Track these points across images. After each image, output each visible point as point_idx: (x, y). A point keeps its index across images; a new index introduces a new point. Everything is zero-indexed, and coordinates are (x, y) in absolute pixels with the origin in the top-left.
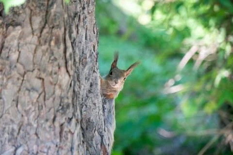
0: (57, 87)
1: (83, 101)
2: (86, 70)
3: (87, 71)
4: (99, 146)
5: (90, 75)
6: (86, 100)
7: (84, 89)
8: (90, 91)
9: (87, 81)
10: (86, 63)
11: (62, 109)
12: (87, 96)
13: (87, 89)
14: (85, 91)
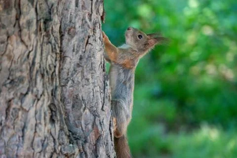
0: (5, 58)
1: (69, 76)
2: (74, 41)
3: (76, 43)
4: (90, 127)
5: (80, 46)
6: (72, 75)
7: (70, 63)
8: (78, 65)
9: (74, 53)
10: (75, 33)
11: (10, 83)
12: (74, 70)
13: (76, 63)
14: (73, 65)
